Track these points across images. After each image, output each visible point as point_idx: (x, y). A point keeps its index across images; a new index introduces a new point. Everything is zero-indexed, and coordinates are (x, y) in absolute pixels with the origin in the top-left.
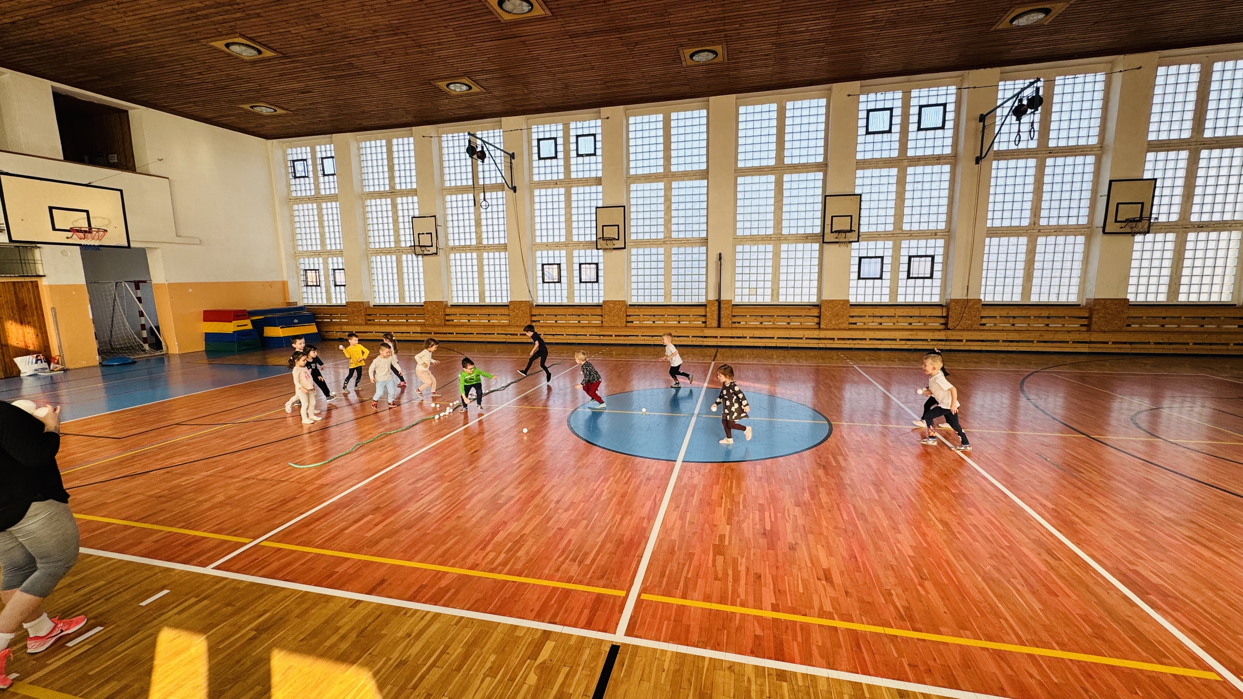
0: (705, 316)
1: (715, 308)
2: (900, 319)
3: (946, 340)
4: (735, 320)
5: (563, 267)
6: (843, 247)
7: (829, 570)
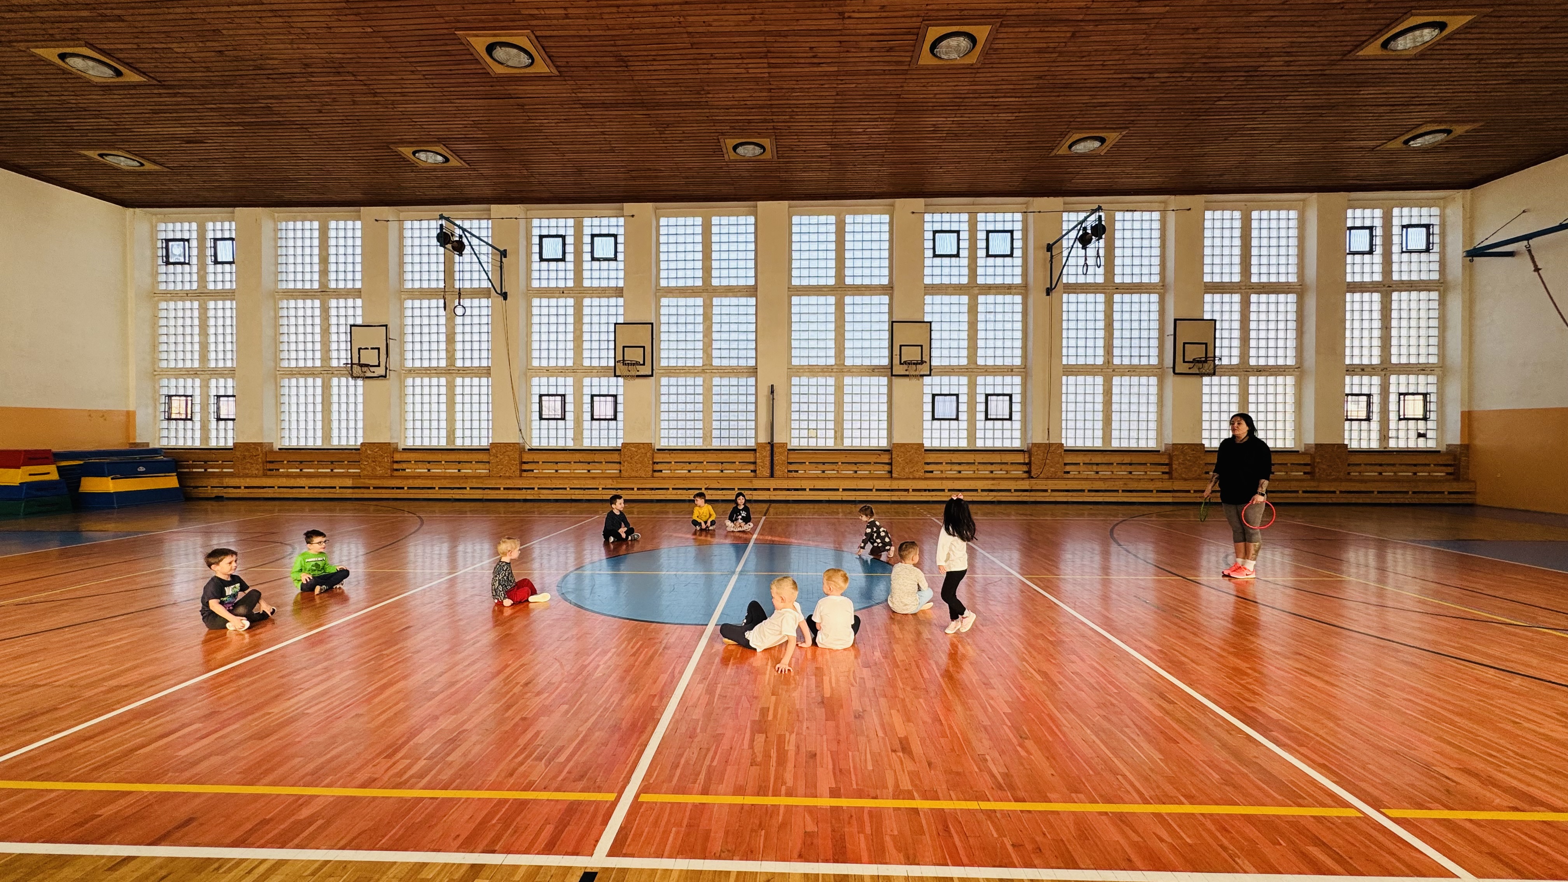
0: (755, 463)
1: (767, 453)
2: (981, 467)
3: (1031, 491)
4: (792, 467)
5: (569, 399)
6: (914, 381)
7: (906, 738)
